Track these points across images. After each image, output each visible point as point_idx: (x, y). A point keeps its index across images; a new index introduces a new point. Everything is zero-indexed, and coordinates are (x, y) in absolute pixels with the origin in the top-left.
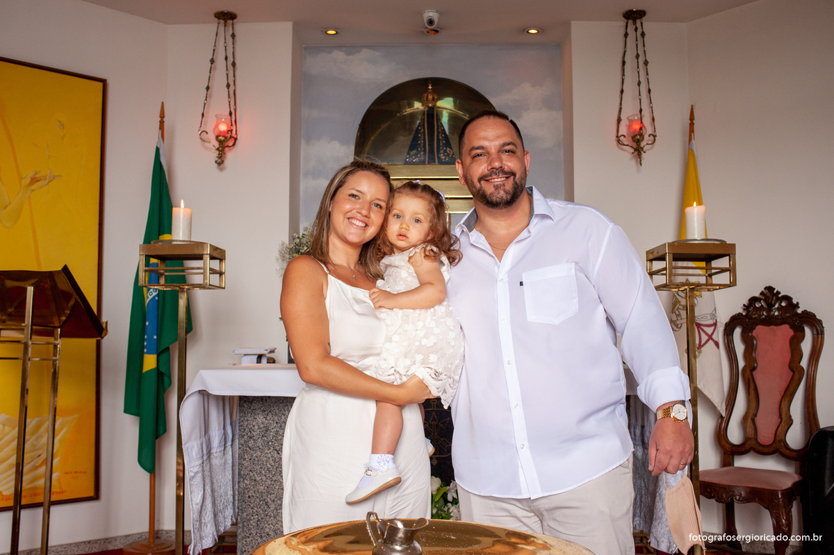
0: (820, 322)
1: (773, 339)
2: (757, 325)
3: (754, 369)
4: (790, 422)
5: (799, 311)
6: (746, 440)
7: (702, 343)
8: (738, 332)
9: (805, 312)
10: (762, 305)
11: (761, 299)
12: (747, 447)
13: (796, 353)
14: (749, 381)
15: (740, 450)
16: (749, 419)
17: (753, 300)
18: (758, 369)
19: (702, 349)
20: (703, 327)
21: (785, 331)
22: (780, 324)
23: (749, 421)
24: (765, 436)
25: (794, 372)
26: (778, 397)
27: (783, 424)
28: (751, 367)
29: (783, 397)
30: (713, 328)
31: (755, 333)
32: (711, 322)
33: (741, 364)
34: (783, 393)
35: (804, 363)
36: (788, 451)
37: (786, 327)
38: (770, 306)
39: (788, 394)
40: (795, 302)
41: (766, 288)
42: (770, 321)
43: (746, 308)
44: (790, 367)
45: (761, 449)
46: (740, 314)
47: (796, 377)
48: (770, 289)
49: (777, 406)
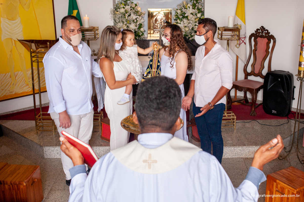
0: (275, 39)
1: (262, 42)
2: (258, 37)
3: (256, 50)
4: (264, 67)
5: (270, 35)
6: (252, 72)
7: (241, 43)
8: (253, 38)
9: (272, 35)
10: (260, 31)
11: (260, 30)
12: (251, 74)
13: (268, 47)
14: (254, 54)
15: (250, 74)
16: (253, 65)
17: (258, 30)
18: (257, 51)
19: (240, 45)
20: (241, 39)
21: (266, 40)
22: (264, 38)
23: (253, 66)
24: (257, 71)
25: (267, 53)
26: (261, 60)
27: (261, 68)
28: (255, 50)
29: (263, 60)
30: (244, 38)
31: (257, 40)
32: (244, 37)
33: (253, 48)
34: (263, 59)
35: (270, 50)
36: (262, 76)
37: (266, 39)
38: (262, 32)
39: (264, 59)
40: (269, 32)
41: (261, 27)
42: (262, 37)
43: (256, 32)
44: (266, 51)
45: (255, 75)
46: (254, 33)
47: (267, 54)
48: (262, 27)
49: (261, 62)
